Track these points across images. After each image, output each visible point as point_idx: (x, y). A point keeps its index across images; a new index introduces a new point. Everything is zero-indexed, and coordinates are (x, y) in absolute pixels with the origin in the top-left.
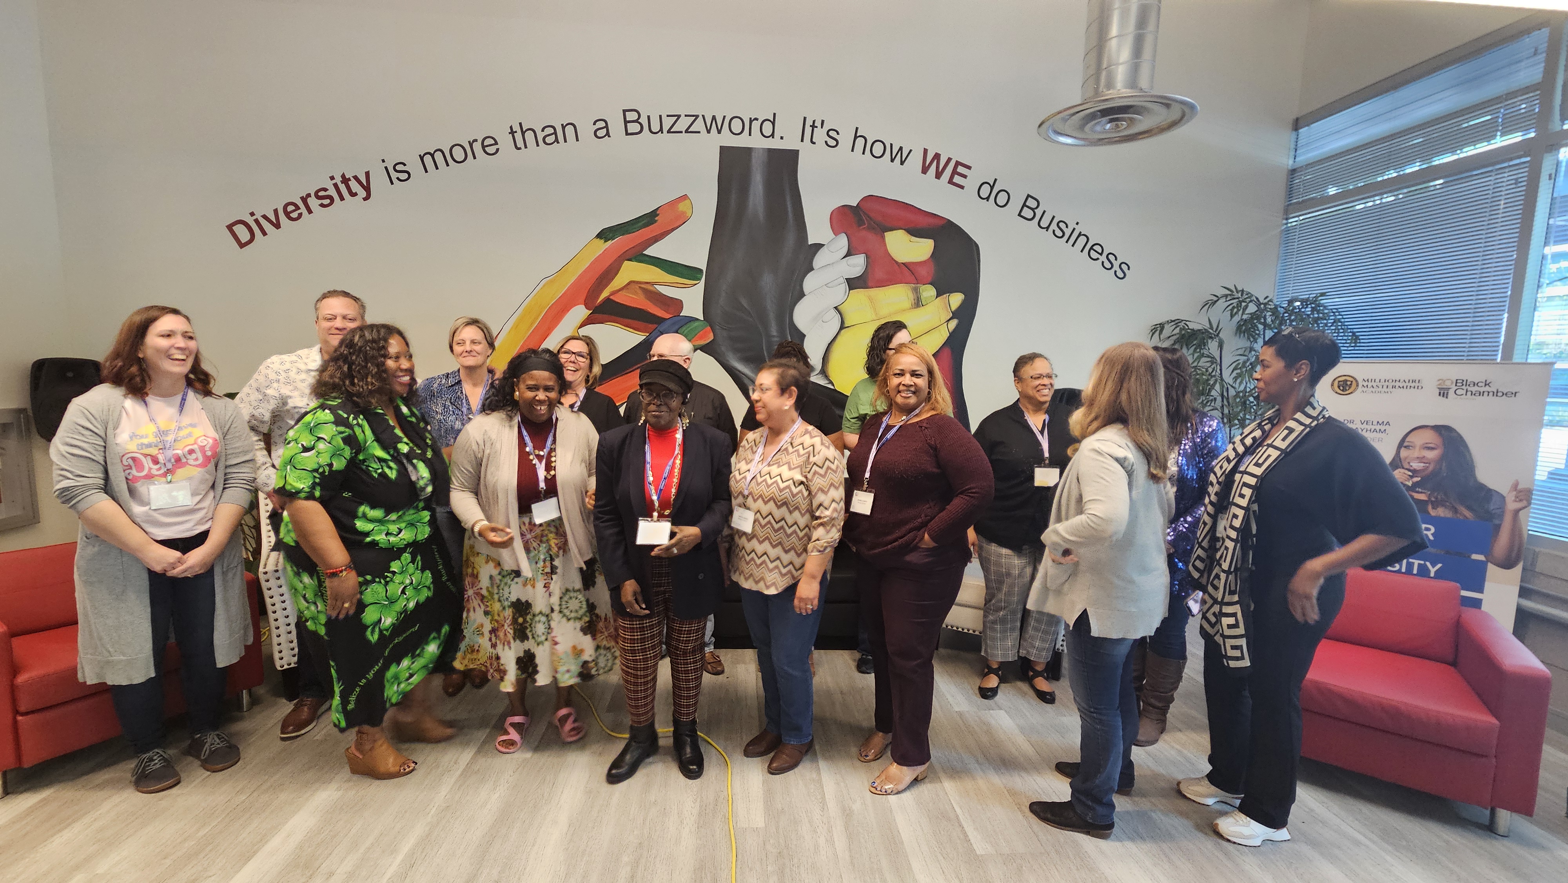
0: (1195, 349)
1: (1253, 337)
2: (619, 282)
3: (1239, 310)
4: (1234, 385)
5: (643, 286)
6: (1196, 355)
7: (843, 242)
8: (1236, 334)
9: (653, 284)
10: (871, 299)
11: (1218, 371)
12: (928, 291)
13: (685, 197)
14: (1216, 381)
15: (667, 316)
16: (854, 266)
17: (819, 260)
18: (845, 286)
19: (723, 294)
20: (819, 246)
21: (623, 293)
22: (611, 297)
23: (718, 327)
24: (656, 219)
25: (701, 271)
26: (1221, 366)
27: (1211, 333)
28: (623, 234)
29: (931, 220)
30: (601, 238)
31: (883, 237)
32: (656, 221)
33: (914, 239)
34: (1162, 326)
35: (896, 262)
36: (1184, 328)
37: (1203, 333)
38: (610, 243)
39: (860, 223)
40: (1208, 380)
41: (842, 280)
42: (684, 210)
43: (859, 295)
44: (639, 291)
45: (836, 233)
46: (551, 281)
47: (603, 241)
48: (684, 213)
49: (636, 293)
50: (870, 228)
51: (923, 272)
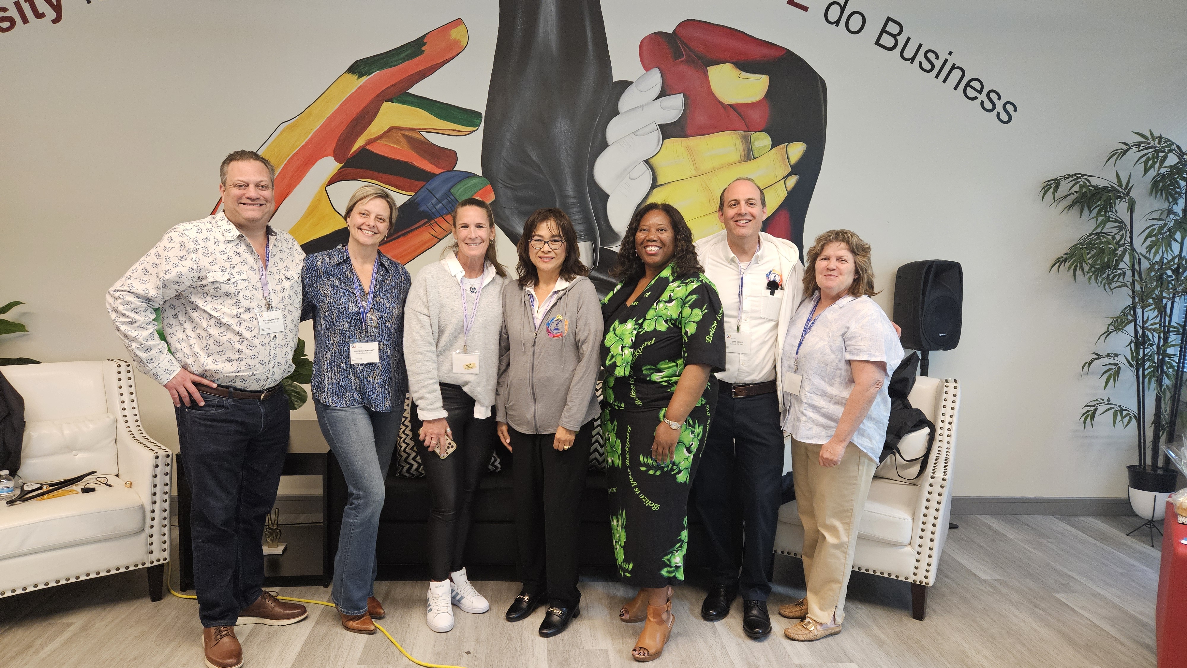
0: (1099, 213)
1: (1173, 196)
2: (377, 128)
3: (1155, 163)
4: (1147, 255)
5: (407, 133)
6: (1100, 219)
7: (655, 78)
8: (1151, 193)
9: (419, 131)
10: (688, 149)
11: (1128, 239)
12: (762, 140)
13: (458, 22)
14: (1125, 251)
15: (437, 171)
16: (669, 109)
17: (626, 102)
18: (657, 134)
19: (507, 145)
20: (625, 85)
21: (382, 141)
22: (368, 147)
23: (500, 185)
24: (423, 48)
25: (480, 114)
26: (1131, 233)
27: (1120, 192)
28: (381, 68)
29: (766, 51)
30: (354, 73)
31: (706, 74)
32: (422, 52)
33: (744, 74)
34: (1056, 183)
35: (721, 103)
36: (1085, 186)
37: (1109, 191)
38: (365, 79)
39: (677, 54)
40: (1115, 250)
41: (654, 127)
42: (458, 38)
43: (675, 144)
44: (402, 140)
45: (647, 68)
46: (292, 128)
47: (355, 77)
48: (457, 42)
49: (398, 143)
50: (690, 61)
51: (756, 116)
